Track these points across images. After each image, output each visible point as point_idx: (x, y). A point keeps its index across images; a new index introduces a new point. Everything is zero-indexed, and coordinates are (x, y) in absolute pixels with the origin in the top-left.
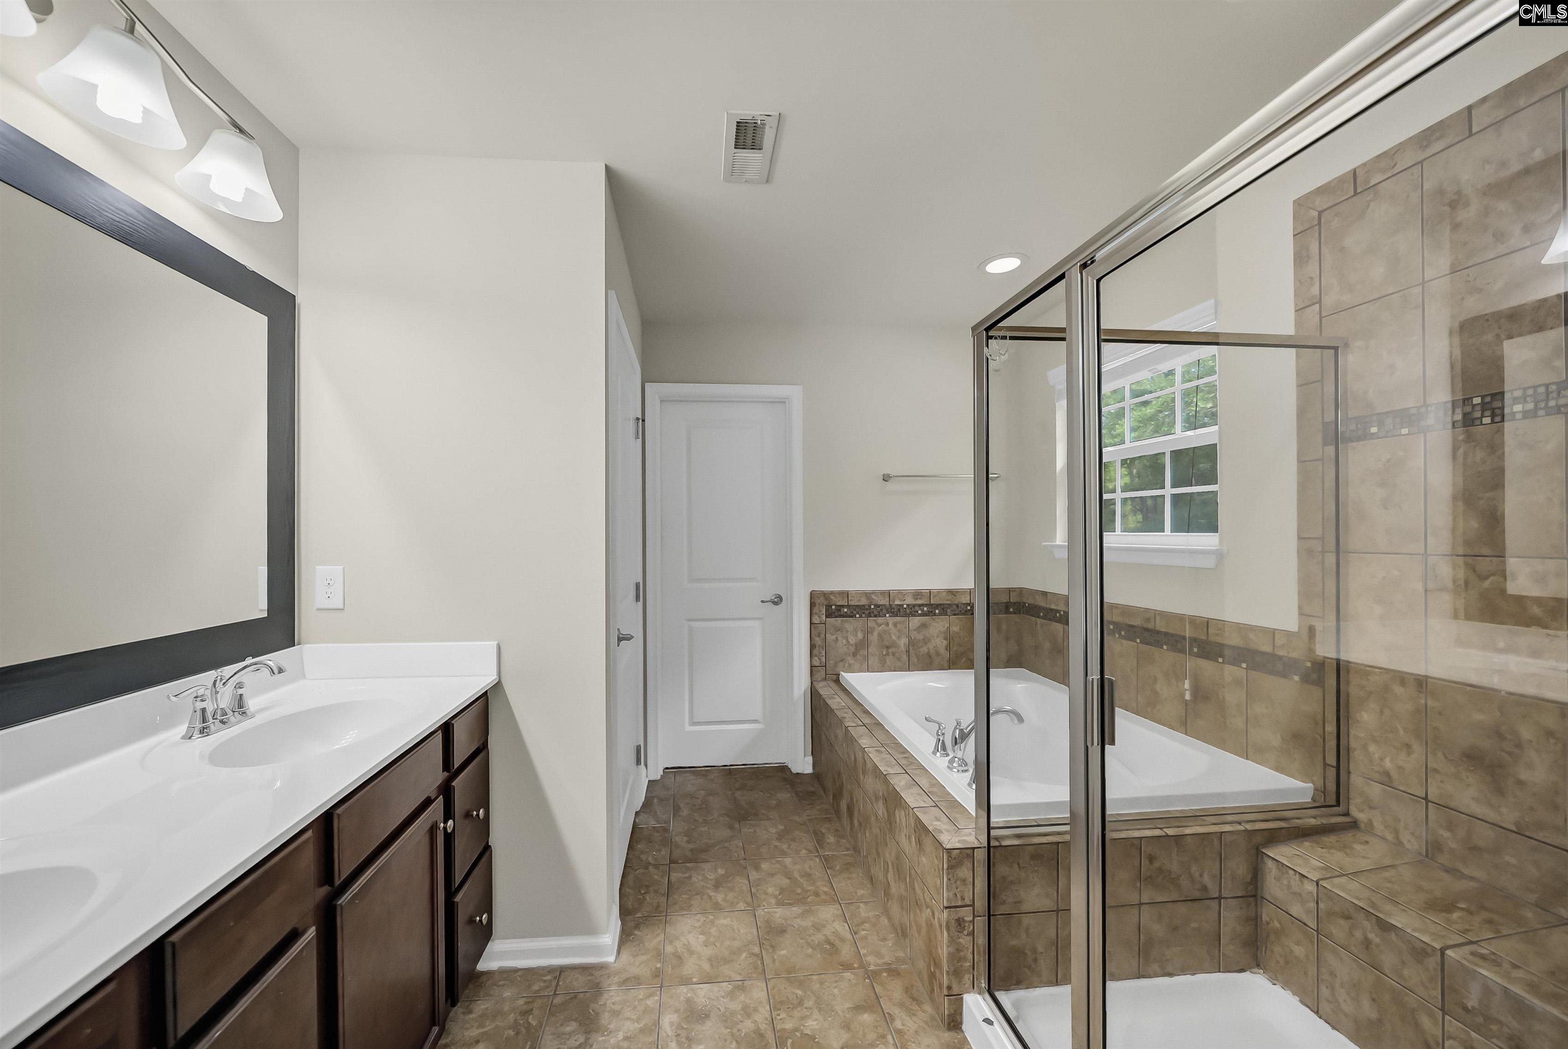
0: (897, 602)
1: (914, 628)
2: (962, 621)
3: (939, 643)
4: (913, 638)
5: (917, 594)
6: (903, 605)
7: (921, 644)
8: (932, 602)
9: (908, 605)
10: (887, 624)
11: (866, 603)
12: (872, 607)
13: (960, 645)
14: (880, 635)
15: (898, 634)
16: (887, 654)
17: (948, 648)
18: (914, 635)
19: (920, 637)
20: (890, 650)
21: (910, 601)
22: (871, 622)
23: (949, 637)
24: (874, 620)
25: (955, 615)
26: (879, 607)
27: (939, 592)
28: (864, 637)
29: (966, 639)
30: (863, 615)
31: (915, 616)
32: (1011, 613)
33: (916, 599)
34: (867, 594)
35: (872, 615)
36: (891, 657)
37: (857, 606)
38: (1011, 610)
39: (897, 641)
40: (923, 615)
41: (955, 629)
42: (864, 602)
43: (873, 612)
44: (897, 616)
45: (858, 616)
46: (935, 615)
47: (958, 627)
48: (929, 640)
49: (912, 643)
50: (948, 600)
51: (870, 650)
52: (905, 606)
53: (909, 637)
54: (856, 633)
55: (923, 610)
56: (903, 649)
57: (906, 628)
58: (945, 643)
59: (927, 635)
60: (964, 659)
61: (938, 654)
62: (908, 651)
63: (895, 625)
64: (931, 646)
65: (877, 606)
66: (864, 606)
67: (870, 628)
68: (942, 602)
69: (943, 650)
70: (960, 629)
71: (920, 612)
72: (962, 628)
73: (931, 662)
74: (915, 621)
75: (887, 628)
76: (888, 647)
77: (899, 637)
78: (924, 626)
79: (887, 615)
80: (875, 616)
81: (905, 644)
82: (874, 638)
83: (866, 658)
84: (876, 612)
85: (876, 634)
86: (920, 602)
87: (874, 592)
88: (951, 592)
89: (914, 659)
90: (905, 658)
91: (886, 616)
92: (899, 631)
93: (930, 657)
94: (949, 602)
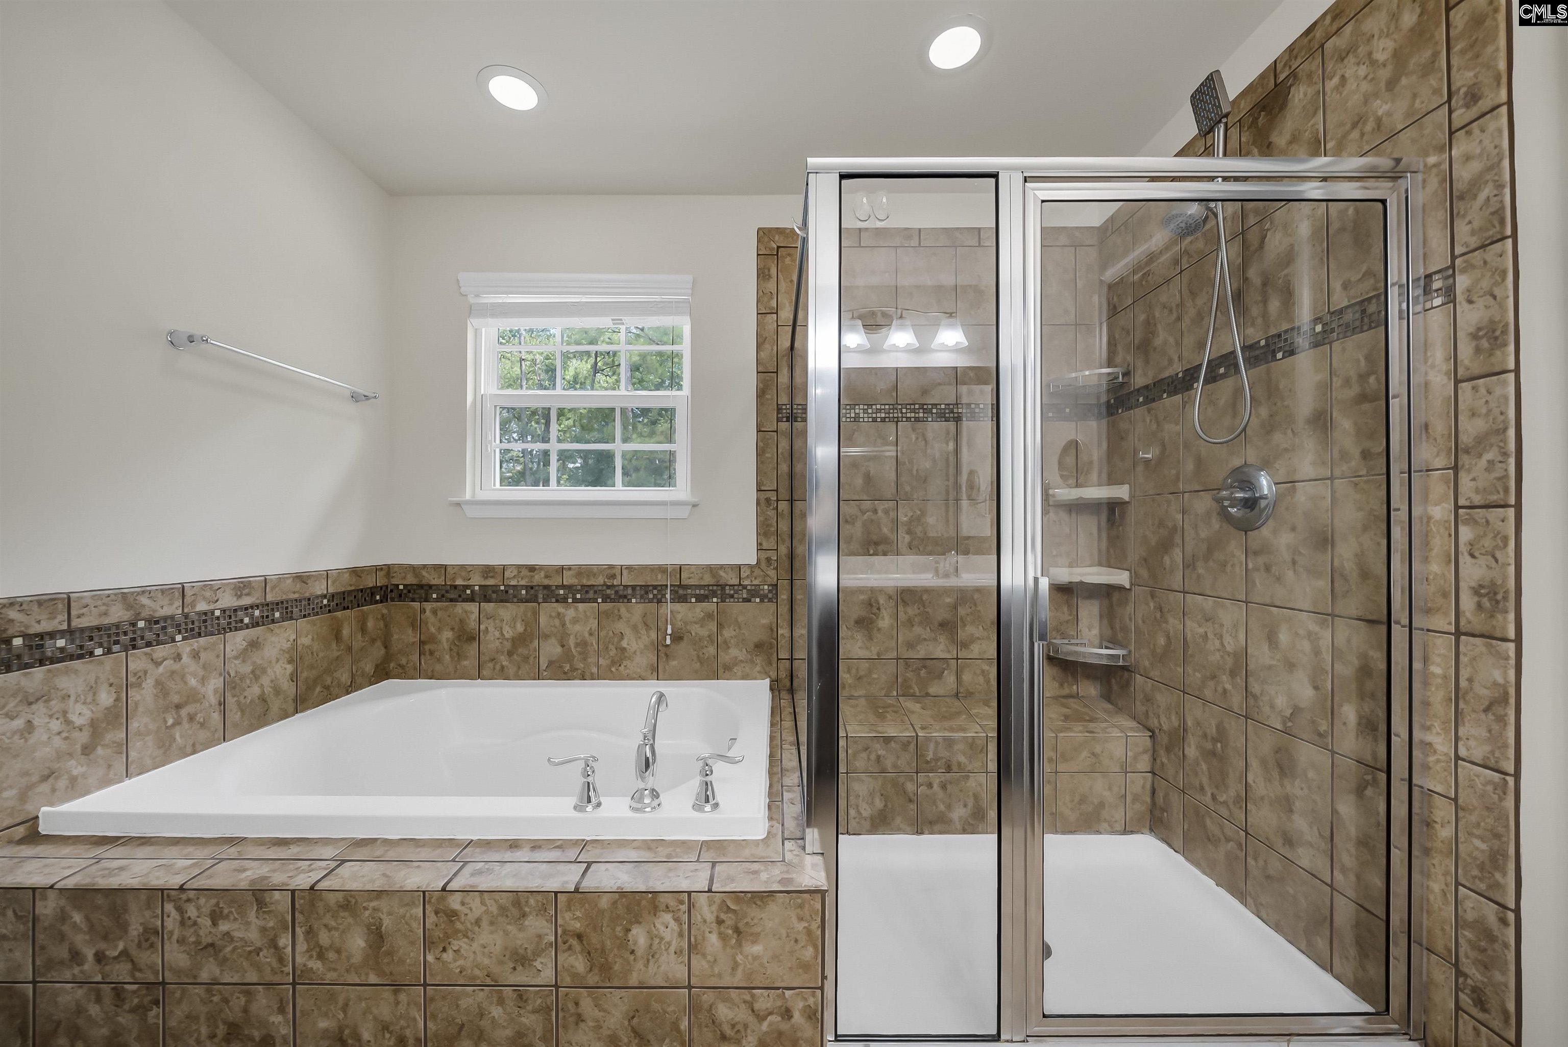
0: (202, 606)
1: (235, 653)
2: (315, 625)
3: (281, 671)
4: (233, 674)
5: (242, 586)
6: (213, 613)
7: (248, 682)
8: (270, 598)
9: (224, 611)
10: (178, 657)
11: (126, 618)
12: (141, 624)
13: (311, 667)
14: (158, 683)
15: (201, 673)
16: (177, 723)
17: (294, 677)
18: (234, 667)
19: (247, 669)
20: (184, 712)
21: (228, 601)
22: (138, 661)
23: (295, 656)
24: (146, 654)
25: (305, 616)
26: (157, 622)
27: (281, 578)
28: (117, 700)
29: (321, 655)
30: (116, 648)
31: (236, 629)
32: (376, 602)
33: (239, 597)
34: (126, 597)
35: (140, 642)
36: (186, 725)
37: (99, 629)
38: (378, 597)
39: (199, 687)
40: (255, 624)
41: (305, 641)
42: (118, 614)
43: (142, 638)
44: (200, 635)
45: (99, 651)
46: (273, 621)
47: (310, 637)
48: (264, 671)
49: (231, 685)
50: (294, 593)
51: (134, 725)
52: (217, 613)
53: (224, 673)
54: (95, 694)
55: (252, 617)
56: (213, 699)
57: (218, 656)
58: (290, 668)
59: (259, 662)
60: (318, 689)
61: (277, 691)
62: (222, 704)
63: (195, 655)
64: (265, 681)
65: (152, 621)
66: (117, 626)
67: (135, 674)
68: (284, 597)
69: (286, 683)
70: (313, 640)
71: (246, 620)
72: (315, 637)
73: (266, 712)
74: (238, 640)
75: (176, 667)
76: (178, 707)
77: (203, 680)
78: (254, 645)
79: (179, 638)
80: (149, 644)
81: (216, 691)
82: (145, 695)
83: (124, 747)
84: (149, 636)
85: (149, 683)
86: (246, 601)
87: (144, 591)
88: (301, 578)
89: (234, 716)
90: (216, 717)
91: (174, 640)
92: (204, 667)
93: (264, 701)
94: (296, 596)
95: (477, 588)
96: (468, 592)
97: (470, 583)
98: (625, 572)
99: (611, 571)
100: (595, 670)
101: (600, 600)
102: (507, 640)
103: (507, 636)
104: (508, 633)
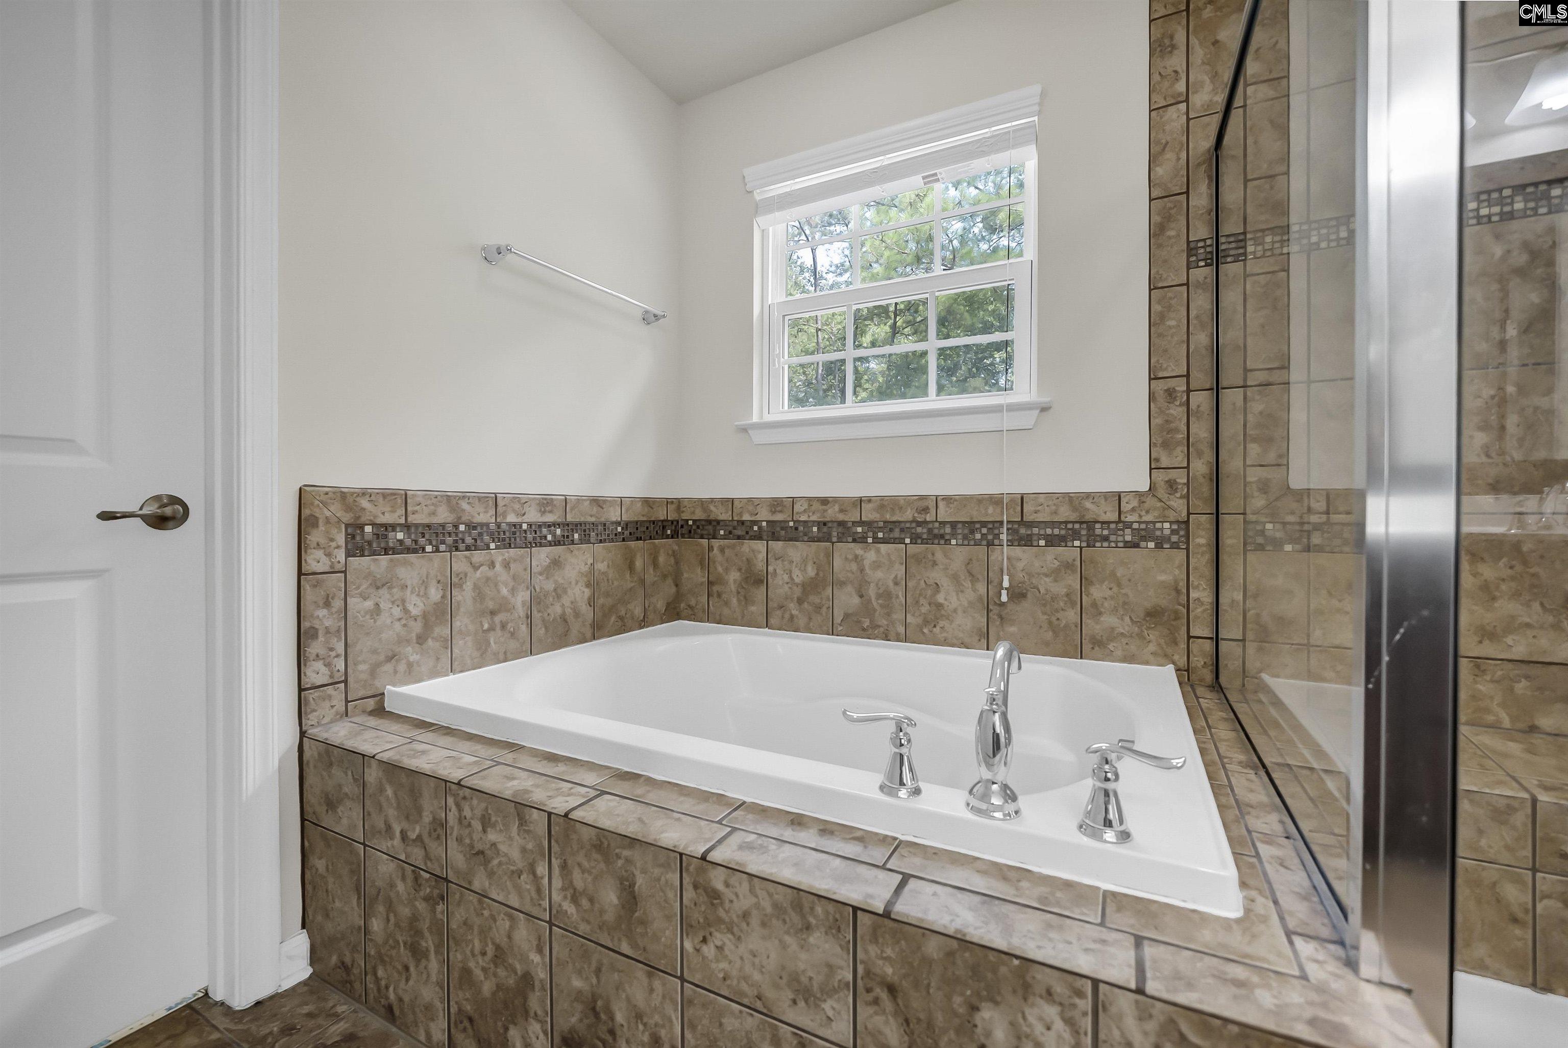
0: (511, 518)
1: (539, 569)
2: (610, 552)
3: (579, 593)
4: (538, 590)
5: (546, 503)
6: (521, 526)
7: (551, 599)
8: (569, 519)
9: (530, 525)
10: (492, 565)
11: (449, 520)
12: (462, 528)
13: (607, 595)
14: (476, 587)
15: (512, 584)
16: (492, 629)
17: (591, 602)
18: (540, 583)
19: (549, 586)
20: (497, 619)
21: (533, 516)
22: (460, 561)
23: (593, 581)
24: (466, 557)
25: (601, 541)
26: (475, 528)
27: (579, 500)
28: (443, 597)
29: (616, 583)
30: (442, 547)
31: (541, 546)
32: (667, 537)
33: (543, 513)
34: (451, 500)
35: (462, 546)
36: (499, 632)
37: (429, 526)
38: (669, 532)
39: (510, 597)
40: (557, 543)
41: (601, 566)
42: (443, 516)
43: (463, 541)
44: (510, 547)
45: (429, 548)
46: (573, 542)
47: (605, 563)
48: (565, 591)
49: (536, 600)
50: (591, 516)
51: (457, 624)
52: (525, 526)
53: (531, 587)
54: (426, 588)
55: (554, 535)
56: (521, 611)
57: (525, 570)
58: (587, 592)
59: (561, 581)
60: (613, 618)
61: (577, 614)
62: (529, 617)
63: (506, 565)
64: (566, 601)
65: (471, 526)
66: (443, 526)
67: (458, 575)
68: (582, 519)
69: (584, 606)
70: (608, 566)
71: (549, 537)
72: (611, 564)
73: (566, 633)
74: (542, 555)
75: (490, 574)
76: (493, 613)
77: (513, 591)
78: (556, 563)
79: (492, 546)
80: (468, 548)
81: (524, 603)
82: (465, 596)
83: (450, 643)
84: (469, 540)
85: (468, 586)
86: (550, 518)
87: (464, 496)
88: (597, 502)
89: (540, 631)
90: (524, 629)
91: (488, 548)
92: (514, 578)
93: (565, 621)
94: (593, 519)
95: (764, 524)
96: (756, 528)
97: (758, 518)
98: (941, 505)
99: (922, 503)
100: (901, 630)
101: (908, 541)
102: (797, 585)
103: (797, 580)
104: (798, 577)
